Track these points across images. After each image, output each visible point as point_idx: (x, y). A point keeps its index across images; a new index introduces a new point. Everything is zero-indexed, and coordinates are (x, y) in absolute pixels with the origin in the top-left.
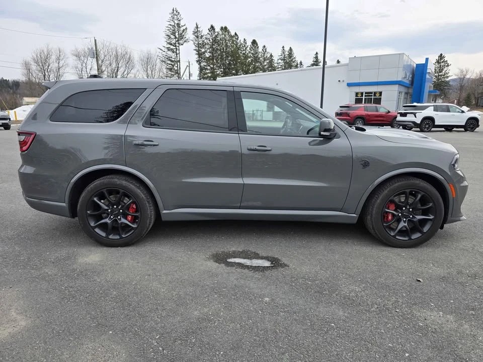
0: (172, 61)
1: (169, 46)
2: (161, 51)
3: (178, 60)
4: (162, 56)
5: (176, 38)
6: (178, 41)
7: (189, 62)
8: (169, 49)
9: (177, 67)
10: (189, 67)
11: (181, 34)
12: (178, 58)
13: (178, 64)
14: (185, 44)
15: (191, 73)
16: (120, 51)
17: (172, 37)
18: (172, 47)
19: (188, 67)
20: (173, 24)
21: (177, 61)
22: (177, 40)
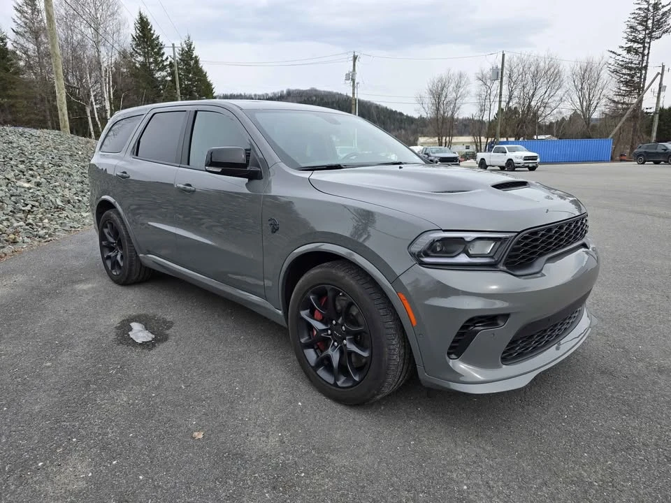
0: (630, 69)
1: (630, 44)
2: (613, 55)
3: (644, 65)
4: (613, 63)
5: (647, 28)
6: (650, 33)
7: (663, 67)
8: (629, 50)
9: (640, 77)
10: (662, 75)
11: (658, 21)
12: (645, 62)
13: (644, 72)
14: (664, 36)
15: (664, 84)
16: (542, 64)
17: (640, 28)
18: (636, 45)
19: (660, 76)
20: (646, 6)
21: (642, 67)
22: (647, 32)
